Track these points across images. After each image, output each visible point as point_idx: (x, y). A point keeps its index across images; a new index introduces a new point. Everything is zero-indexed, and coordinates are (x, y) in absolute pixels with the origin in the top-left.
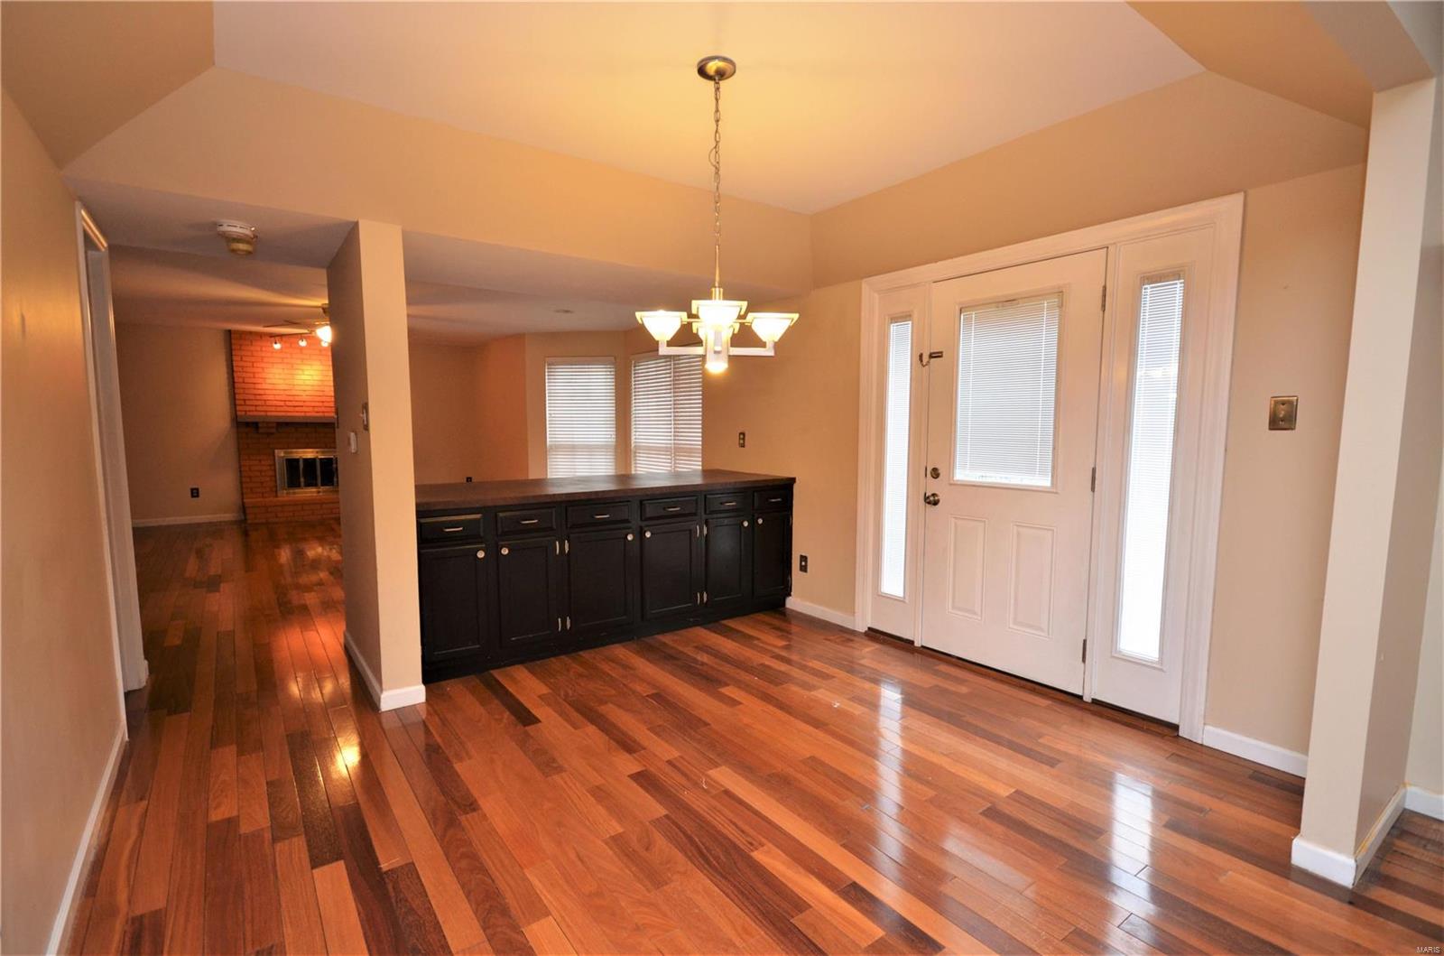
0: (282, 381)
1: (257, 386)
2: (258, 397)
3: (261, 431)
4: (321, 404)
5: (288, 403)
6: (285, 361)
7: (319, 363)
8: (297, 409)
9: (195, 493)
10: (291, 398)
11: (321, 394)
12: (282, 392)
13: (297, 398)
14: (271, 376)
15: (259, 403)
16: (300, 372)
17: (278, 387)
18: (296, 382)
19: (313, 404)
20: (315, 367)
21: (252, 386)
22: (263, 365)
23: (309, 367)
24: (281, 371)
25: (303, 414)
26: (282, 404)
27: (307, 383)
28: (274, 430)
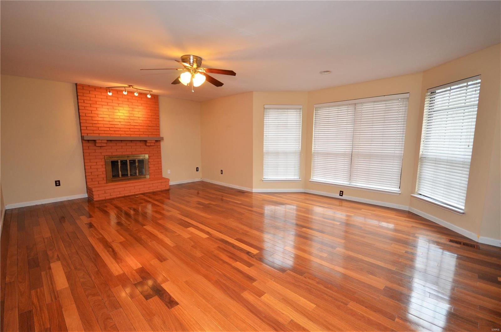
0: (107, 116)
1: (93, 119)
2: (94, 125)
3: (97, 145)
4: (128, 130)
5: (111, 129)
6: (109, 104)
7: (127, 106)
8: (116, 132)
9: (58, 183)
10: (113, 126)
11: (129, 124)
12: (107, 123)
13: (116, 126)
14: (101, 113)
15: (95, 129)
16: (117, 111)
17: (105, 119)
18: (115, 117)
19: (126, 130)
20: (125, 109)
21: (90, 118)
22: (97, 106)
23: (122, 109)
24: (106, 110)
25: (119, 135)
26: (108, 129)
27: (121, 117)
28: (105, 145)
